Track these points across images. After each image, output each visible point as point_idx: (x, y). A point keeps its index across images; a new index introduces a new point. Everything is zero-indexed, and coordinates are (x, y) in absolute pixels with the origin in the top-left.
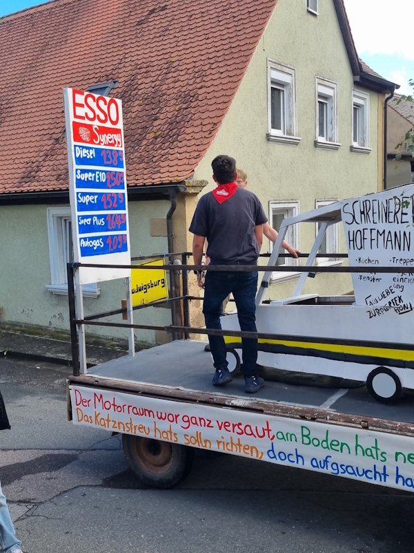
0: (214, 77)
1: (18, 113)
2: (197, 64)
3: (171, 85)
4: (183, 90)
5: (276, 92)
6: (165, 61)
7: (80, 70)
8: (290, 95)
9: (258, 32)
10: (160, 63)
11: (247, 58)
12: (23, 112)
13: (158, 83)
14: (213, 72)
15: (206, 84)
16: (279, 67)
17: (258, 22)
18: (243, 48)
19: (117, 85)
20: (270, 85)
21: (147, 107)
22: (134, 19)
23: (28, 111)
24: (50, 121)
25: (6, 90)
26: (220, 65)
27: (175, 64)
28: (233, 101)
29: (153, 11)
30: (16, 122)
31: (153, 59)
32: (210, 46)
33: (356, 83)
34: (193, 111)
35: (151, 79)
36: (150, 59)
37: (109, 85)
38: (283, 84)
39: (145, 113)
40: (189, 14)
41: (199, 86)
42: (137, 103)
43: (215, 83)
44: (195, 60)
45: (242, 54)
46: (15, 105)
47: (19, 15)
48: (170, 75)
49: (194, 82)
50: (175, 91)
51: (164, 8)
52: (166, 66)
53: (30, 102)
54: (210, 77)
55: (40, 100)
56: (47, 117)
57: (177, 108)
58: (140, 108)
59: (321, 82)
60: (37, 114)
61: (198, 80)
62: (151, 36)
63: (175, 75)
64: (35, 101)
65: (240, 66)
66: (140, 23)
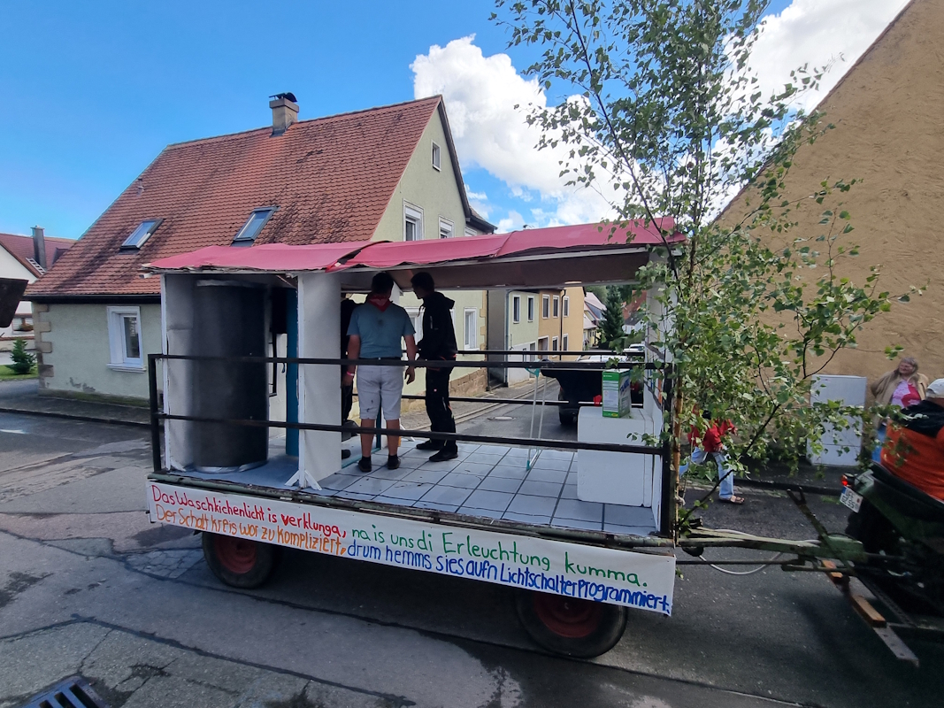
0: (361, 209)
1: (188, 226)
2: (348, 198)
3: (327, 213)
4: (336, 217)
5: (409, 225)
6: (321, 193)
7: (246, 194)
8: (420, 227)
9: (396, 179)
10: (316, 194)
11: (387, 198)
12: (193, 225)
13: (315, 210)
14: (361, 205)
15: (355, 214)
16: (412, 206)
17: (396, 171)
18: (384, 190)
19: (279, 209)
20: (405, 220)
21: (305, 229)
22: (295, 158)
23: (198, 225)
24: (219, 234)
25: (177, 206)
26: (366, 200)
27: (329, 197)
28: (377, 229)
29: (311, 153)
30: (186, 234)
31: (311, 191)
32: (358, 185)
33: (467, 222)
34: (344, 234)
35: (309, 207)
36: (308, 191)
37: (272, 208)
38: (414, 220)
39: (303, 233)
40: (341, 159)
41: (349, 215)
42: (297, 224)
43: (362, 213)
44: (346, 194)
45: (384, 193)
46: (186, 219)
47: (190, 145)
48: (325, 205)
49: (345, 212)
50: (330, 217)
51: (320, 152)
52: (322, 197)
53: (200, 217)
54: (358, 209)
55: (209, 216)
56: (215, 231)
57: (331, 231)
58: (300, 229)
59: (443, 220)
60: (207, 228)
61: (348, 211)
62: (310, 173)
63: (329, 205)
64: (204, 217)
65: (383, 202)
66: (299, 162)
